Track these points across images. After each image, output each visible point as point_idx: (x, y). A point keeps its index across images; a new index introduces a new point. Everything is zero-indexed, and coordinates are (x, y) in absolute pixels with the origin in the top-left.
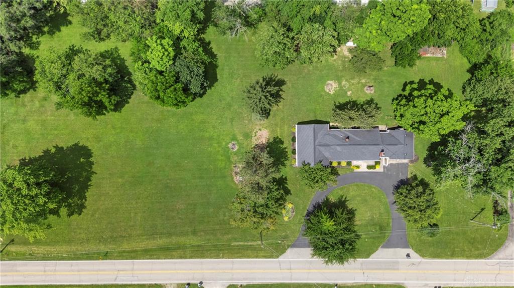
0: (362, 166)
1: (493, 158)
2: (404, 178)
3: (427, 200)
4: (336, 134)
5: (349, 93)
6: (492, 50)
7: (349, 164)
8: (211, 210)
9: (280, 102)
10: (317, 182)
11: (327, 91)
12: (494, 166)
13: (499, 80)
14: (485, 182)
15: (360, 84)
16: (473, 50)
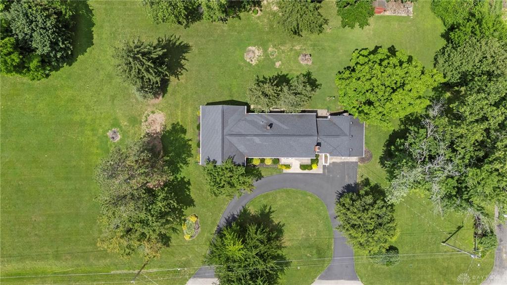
0: (294, 164)
1: (472, 157)
2: (352, 182)
3: (378, 215)
4: (255, 120)
5: (278, 64)
6: (475, 5)
7: (276, 161)
8: (82, 224)
9: (182, 74)
10: (223, 187)
11: (248, 61)
12: (472, 168)
13: (483, 43)
14: (460, 191)
15: (293, 52)
16: (449, 6)
